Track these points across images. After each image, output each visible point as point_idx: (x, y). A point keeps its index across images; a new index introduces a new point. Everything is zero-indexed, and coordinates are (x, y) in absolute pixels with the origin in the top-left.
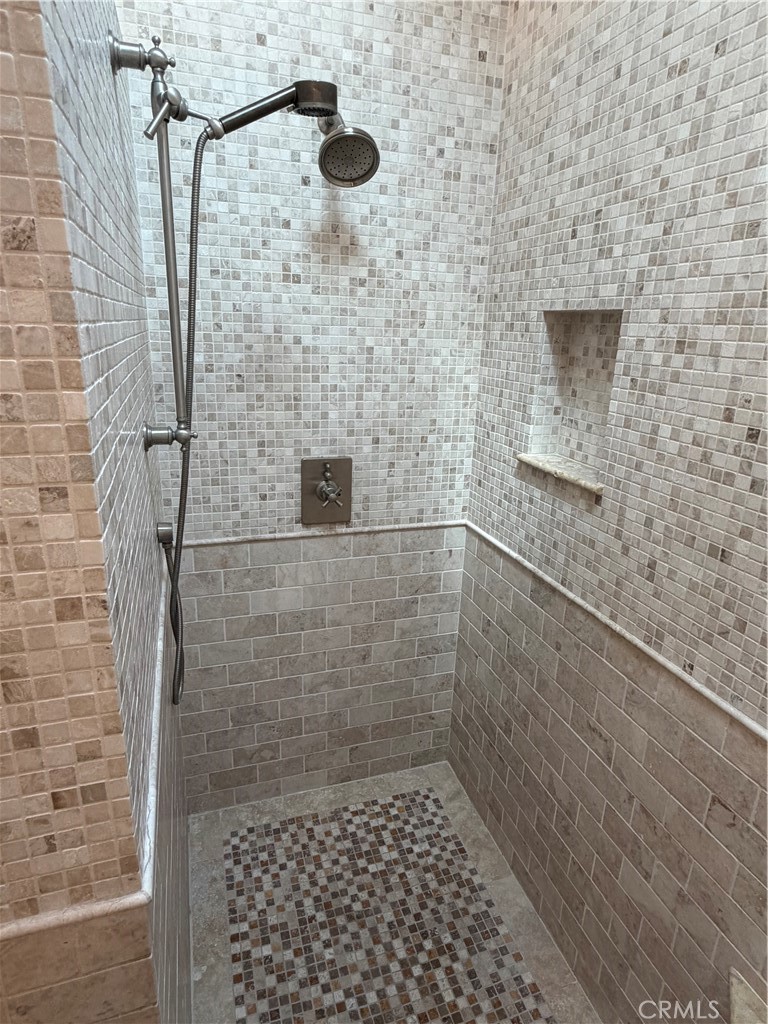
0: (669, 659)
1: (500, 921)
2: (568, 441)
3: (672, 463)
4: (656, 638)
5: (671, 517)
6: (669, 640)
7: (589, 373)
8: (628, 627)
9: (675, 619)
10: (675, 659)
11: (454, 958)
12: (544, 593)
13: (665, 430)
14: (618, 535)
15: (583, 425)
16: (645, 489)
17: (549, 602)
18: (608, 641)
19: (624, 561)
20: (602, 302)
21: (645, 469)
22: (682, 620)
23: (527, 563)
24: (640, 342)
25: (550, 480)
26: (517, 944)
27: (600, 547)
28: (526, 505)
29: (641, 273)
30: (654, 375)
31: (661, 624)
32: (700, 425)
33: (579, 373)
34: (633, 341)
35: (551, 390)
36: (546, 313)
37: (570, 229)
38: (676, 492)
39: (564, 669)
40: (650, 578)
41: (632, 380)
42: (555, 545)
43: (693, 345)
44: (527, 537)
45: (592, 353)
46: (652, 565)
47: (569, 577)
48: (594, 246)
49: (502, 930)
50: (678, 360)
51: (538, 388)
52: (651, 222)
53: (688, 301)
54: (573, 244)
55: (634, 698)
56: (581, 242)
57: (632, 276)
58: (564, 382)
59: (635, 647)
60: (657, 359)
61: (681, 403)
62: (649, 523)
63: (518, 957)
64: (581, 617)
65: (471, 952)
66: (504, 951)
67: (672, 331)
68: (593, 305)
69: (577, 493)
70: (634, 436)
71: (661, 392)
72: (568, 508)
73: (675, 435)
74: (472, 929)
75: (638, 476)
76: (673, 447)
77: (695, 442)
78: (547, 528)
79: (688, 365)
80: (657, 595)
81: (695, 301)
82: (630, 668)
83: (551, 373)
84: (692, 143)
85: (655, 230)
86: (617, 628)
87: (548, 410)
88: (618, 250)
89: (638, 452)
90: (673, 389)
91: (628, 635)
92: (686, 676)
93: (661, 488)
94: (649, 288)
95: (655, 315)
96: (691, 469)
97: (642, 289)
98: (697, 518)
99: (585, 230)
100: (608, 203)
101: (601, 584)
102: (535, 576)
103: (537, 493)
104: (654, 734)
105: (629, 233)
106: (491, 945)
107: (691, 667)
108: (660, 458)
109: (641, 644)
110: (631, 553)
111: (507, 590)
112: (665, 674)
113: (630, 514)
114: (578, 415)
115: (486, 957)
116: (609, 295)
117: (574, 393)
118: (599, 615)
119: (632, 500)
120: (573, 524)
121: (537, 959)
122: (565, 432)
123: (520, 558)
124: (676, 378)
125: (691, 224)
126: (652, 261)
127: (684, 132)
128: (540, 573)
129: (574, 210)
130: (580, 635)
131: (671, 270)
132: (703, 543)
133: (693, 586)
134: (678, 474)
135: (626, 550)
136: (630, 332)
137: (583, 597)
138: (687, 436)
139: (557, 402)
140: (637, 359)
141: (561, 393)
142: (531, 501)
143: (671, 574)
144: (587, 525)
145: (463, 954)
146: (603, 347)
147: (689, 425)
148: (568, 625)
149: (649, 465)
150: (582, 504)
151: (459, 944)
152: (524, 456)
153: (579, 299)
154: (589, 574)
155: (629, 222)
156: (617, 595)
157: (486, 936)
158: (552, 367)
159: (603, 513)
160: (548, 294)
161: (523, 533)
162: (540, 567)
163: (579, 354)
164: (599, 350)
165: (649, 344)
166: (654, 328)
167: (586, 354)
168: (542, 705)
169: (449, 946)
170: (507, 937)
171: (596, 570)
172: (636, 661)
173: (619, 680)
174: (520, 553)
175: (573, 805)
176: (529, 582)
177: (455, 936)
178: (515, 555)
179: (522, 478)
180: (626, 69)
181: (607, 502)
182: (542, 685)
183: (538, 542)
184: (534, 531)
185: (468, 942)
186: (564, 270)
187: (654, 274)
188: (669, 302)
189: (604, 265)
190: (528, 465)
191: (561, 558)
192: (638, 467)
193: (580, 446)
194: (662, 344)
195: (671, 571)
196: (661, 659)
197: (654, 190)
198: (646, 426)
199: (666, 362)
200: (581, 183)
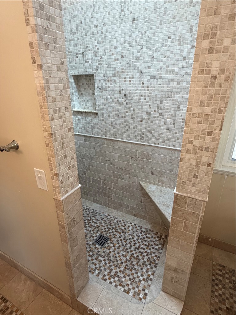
0: (119, 139)
1: (96, 210)
2: (83, 105)
3: (112, 103)
4: (115, 136)
5: (113, 113)
6: (118, 135)
7: (85, 89)
8: (109, 137)
9: (118, 131)
10: (120, 138)
11: (93, 220)
12: (88, 139)
13: (109, 97)
14: (103, 120)
15: (86, 101)
16: (107, 109)
17: (90, 140)
18: (106, 141)
19: (106, 124)
20: (89, 73)
21: (106, 105)
22: (120, 131)
23: (81, 134)
24: (100, 81)
25: (83, 113)
26: (102, 212)
27: (100, 124)
28: (78, 121)
29: (97, 67)
30: (104, 87)
31: (116, 133)
32: (115, 95)
33: (82, 89)
34: (98, 81)
35: (77, 93)
36: (73, 75)
37: (76, 56)
38: (113, 108)
39: (97, 152)
40: (112, 126)
41: (100, 89)
42: (88, 127)
43: (111, 81)
44: (80, 128)
45: (85, 84)
46: (112, 123)
47: (94, 133)
48: (83, 60)
49: (98, 211)
50: (109, 84)
51: (74, 93)
52: (97, 56)
53: (108, 72)
54: (77, 59)
55: (114, 149)
56: (80, 59)
57: (95, 67)
58: (79, 91)
59: (112, 140)
60: (104, 84)
61: (111, 92)
62: (109, 116)
63: (103, 213)
64: (98, 139)
65: (95, 217)
66: (100, 214)
67: (106, 78)
68: (86, 73)
69: (91, 114)
70: (102, 100)
71: (106, 90)
72: (90, 118)
73: (111, 98)
74: (93, 214)
75: (105, 107)
76: (111, 100)
77: (115, 98)
78: (85, 124)
79: (111, 84)
80: (114, 128)
81: (109, 73)
82: (111, 144)
83: (76, 90)
84: (102, 42)
85: (98, 58)
86: (107, 138)
87: (77, 98)
88: (90, 62)
89: (104, 103)
90: (109, 89)
91: (110, 138)
92: (123, 140)
93: (110, 108)
94: (99, 70)
95: (102, 75)
96: (115, 103)
97: (98, 70)
98: (118, 112)
99: (80, 57)
100: (85, 51)
101: (102, 131)
102: (84, 136)
103: (80, 117)
104: (119, 153)
105: (92, 58)
106: (98, 214)
107: (123, 138)
108: (109, 103)
109: (113, 139)
110: (107, 123)
111: (77, 142)
112: (119, 142)
113: (105, 115)
114: (84, 98)
115: (98, 216)
116: (90, 72)
117: (82, 94)
118: (103, 137)
119: (105, 112)
120: (92, 121)
121: (107, 211)
122: (82, 103)
123: (79, 134)
124: (109, 87)
125: (105, 58)
126: (99, 64)
127: (100, 39)
128: (86, 135)
129: (76, 51)
130: (99, 143)
131: (103, 66)
132: (120, 116)
133: (120, 124)
134: (113, 105)
135: (105, 122)
136: (97, 79)
137: (98, 135)
138: (113, 98)
139: (78, 96)
140: (100, 84)
141: (79, 94)
142: (79, 120)
143: (116, 124)
144: (95, 120)
145: (94, 218)
146: (87, 83)
147: (113, 95)
148: (96, 143)
149: (107, 105)
150: (93, 116)
151: (92, 218)
152: (74, 110)
153: (82, 72)
154: (98, 130)
155: (92, 56)
156: (106, 132)
157: (96, 214)
158: (76, 88)
159: (99, 117)
160: (73, 71)
161: (78, 128)
162: (85, 134)
163: (81, 84)
164: (86, 83)
165: (102, 81)
166: (102, 78)
167: (83, 84)
168: (93, 162)
169: (90, 219)
170: (100, 212)
171: (100, 129)
172: (113, 143)
173: (110, 147)
174: (78, 133)
175: (105, 178)
176: (83, 138)
177: (90, 217)
178: (77, 133)
179: (75, 115)
180: (83, 22)
181: (99, 114)
182: (92, 159)
183: (83, 128)
184: (81, 126)
185: (93, 216)
186: (76, 65)
187: (100, 67)
188: (104, 73)
189: (87, 65)
190: (76, 112)
191: (90, 129)
192: (105, 105)
193: (86, 105)
194: (105, 81)
195: (115, 123)
196: (117, 139)
197: (96, 50)
198: (105, 97)
199: (106, 84)
200: (76, 45)
